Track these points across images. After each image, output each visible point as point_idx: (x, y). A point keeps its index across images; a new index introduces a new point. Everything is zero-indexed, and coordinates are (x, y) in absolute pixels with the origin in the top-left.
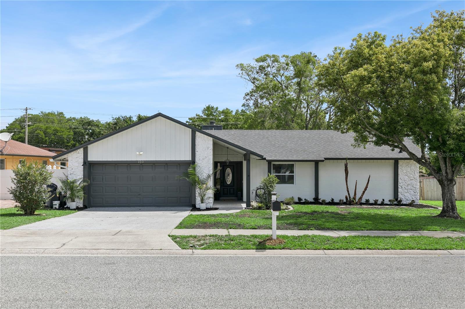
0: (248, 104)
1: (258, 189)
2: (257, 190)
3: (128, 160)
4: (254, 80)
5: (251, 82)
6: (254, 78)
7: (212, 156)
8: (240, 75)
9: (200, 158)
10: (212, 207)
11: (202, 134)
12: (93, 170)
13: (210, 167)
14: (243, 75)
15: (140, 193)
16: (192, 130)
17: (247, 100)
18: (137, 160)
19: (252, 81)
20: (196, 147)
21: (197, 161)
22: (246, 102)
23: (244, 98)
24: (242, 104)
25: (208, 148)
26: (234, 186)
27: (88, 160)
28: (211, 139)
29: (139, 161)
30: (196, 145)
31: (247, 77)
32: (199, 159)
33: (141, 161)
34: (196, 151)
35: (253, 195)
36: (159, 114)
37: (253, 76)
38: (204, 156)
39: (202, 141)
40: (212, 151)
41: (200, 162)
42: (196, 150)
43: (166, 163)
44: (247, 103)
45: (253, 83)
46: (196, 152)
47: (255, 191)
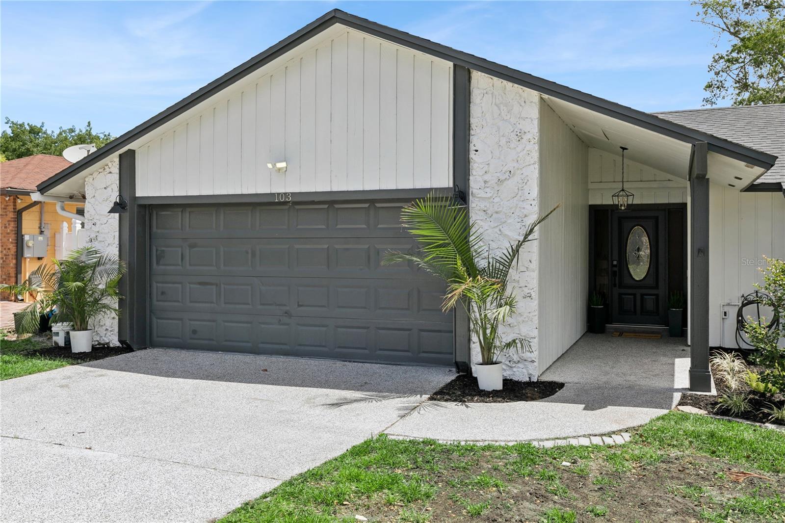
0: (721, 82)
1: (747, 304)
2: (744, 305)
3: (245, 192)
4: (736, 28)
5: (730, 32)
6: (737, 23)
7: (537, 166)
8: (700, 18)
9: (486, 177)
10: (535, 379)
11: (495, 78)
12: (157, 228)
13: (525, 212)
14: (708, 15)
15: (288, 308)
16: (455, 66)
17: (717, 74)
18: (273, 192)
19: (732, 30)
20: (472, 132)
21: (474, 191)
22: (716, 79)
23: (711, 68)
24: (706, 84)
25: (520, 136)
26: (657, 287)
27: (137, 195)
28: (534, 95)
29: (279, 194)
30: (473, 126)
31: (718, 21)
32: (485, 182)
33: (285, 194)
34: (472, 148)
35: (727, 322)
36: (333, 14)
37: (734, 16)
38: (505, 169)
39: (496, 108)
40: (537, 147)
41: (489, 195)
42: (471, 145)
43: (372, 202)
44: (718, 81)
45: (736, 34)
46: (472, 155)
47: (736, 309)
